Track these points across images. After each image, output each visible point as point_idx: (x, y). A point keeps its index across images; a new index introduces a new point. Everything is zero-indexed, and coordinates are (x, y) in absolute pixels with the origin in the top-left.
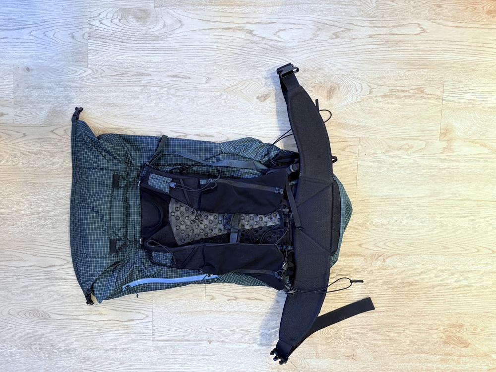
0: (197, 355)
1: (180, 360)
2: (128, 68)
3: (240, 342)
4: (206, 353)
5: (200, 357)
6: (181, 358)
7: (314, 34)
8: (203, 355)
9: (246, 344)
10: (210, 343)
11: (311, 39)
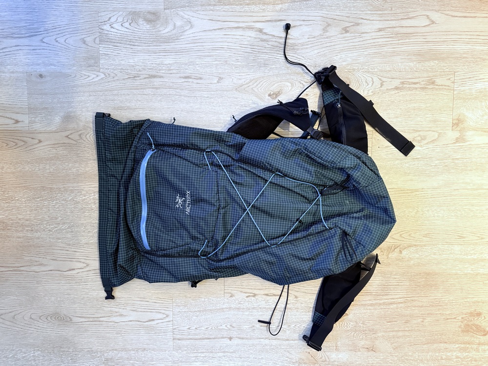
0: (218, 352)
1: (201, 358)
2: (140, 71)
3: (260, 338)
4: (227, 350)
5: (221, 354)
6: (202, 355)
7: (324, 29)
8: (224, 352)
9: (267, 340)
10: (230, 340)
11: (321, 35)
